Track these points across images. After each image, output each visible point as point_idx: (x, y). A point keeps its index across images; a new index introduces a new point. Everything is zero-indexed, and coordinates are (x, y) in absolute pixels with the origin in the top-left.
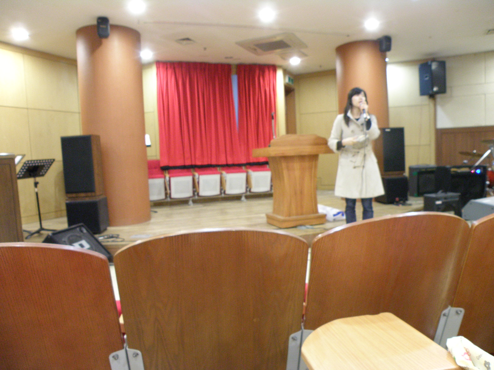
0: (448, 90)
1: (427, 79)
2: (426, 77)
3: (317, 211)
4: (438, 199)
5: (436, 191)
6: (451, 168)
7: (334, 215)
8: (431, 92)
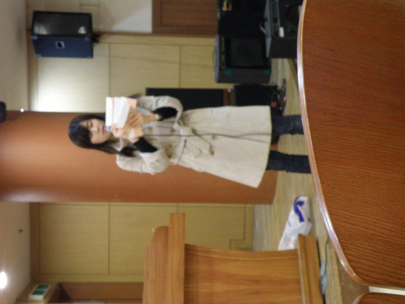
0: (86, 10)
1: (63, 43)
2: (60, 45)
4: (277, 33)
6: (221, 11)
7: (301, 219)
8: (87, 39)
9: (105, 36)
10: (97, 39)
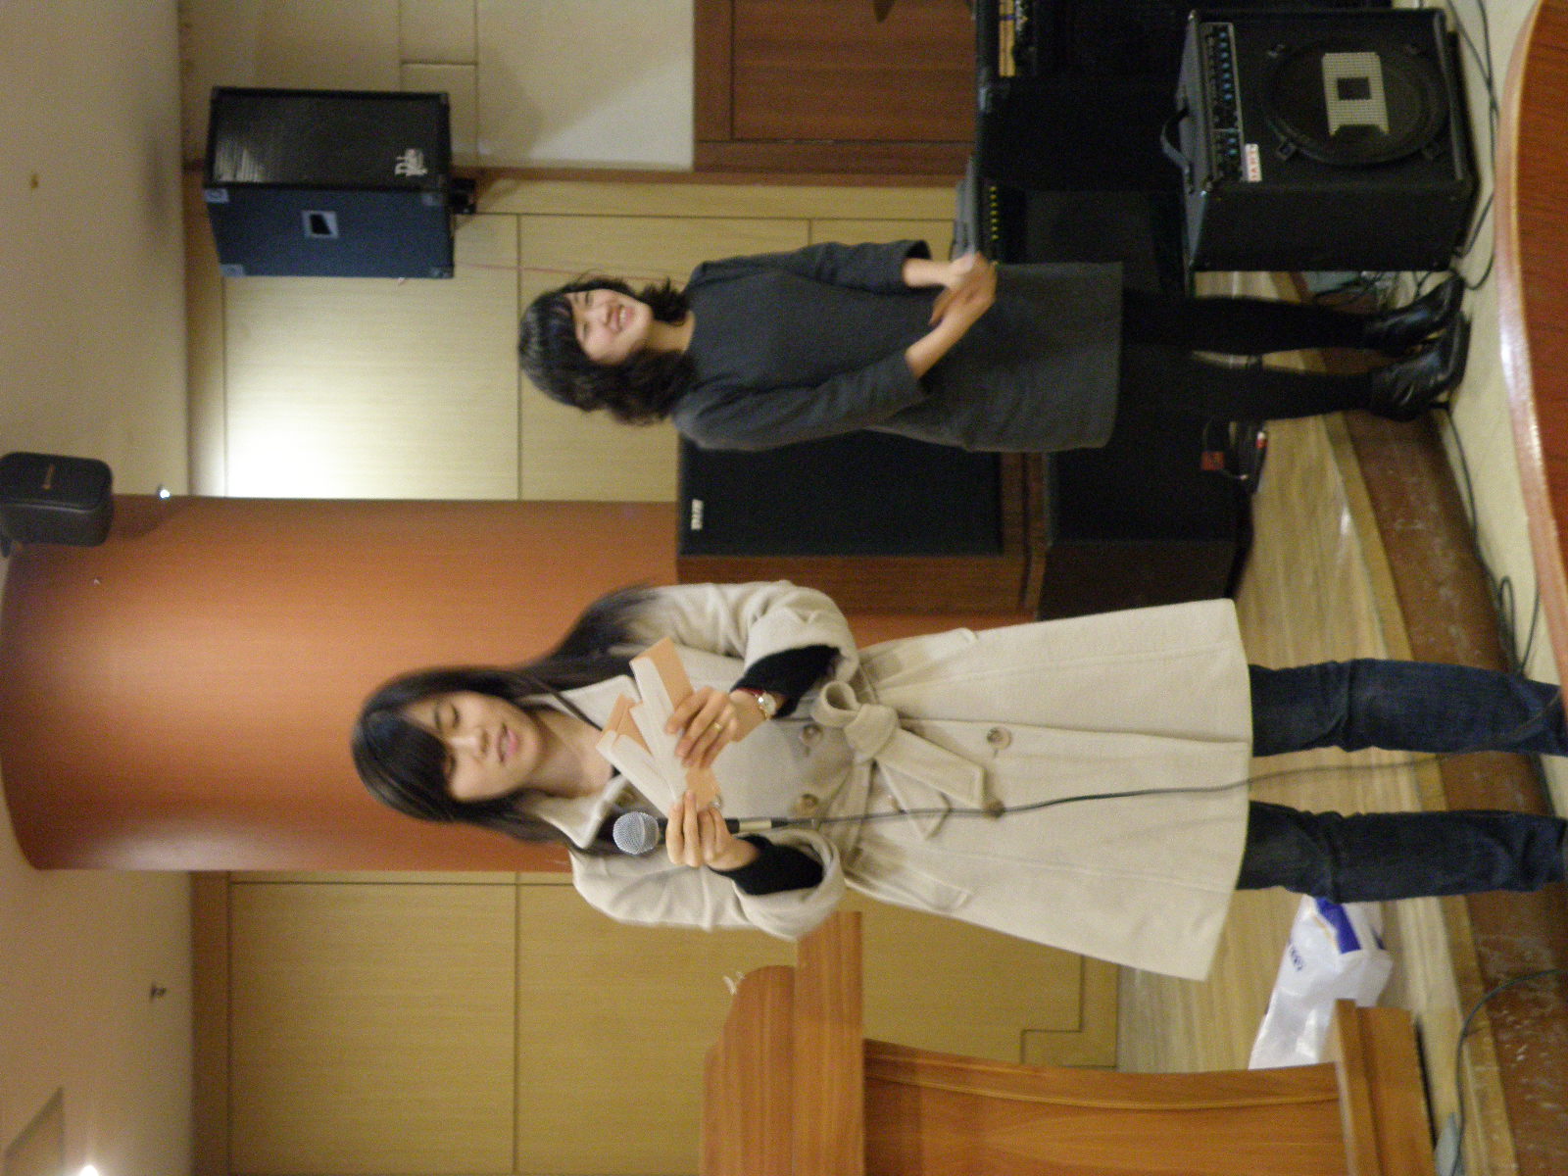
1: (330, 219)
2: (319, 225)
3: (1317, 1076)
4: (1234, 166)
5: (1169, 183)
6: (995, 78)
7: (1348, 941)
8: (429, 199)
9: (502, 184)
10: (471, 201)
